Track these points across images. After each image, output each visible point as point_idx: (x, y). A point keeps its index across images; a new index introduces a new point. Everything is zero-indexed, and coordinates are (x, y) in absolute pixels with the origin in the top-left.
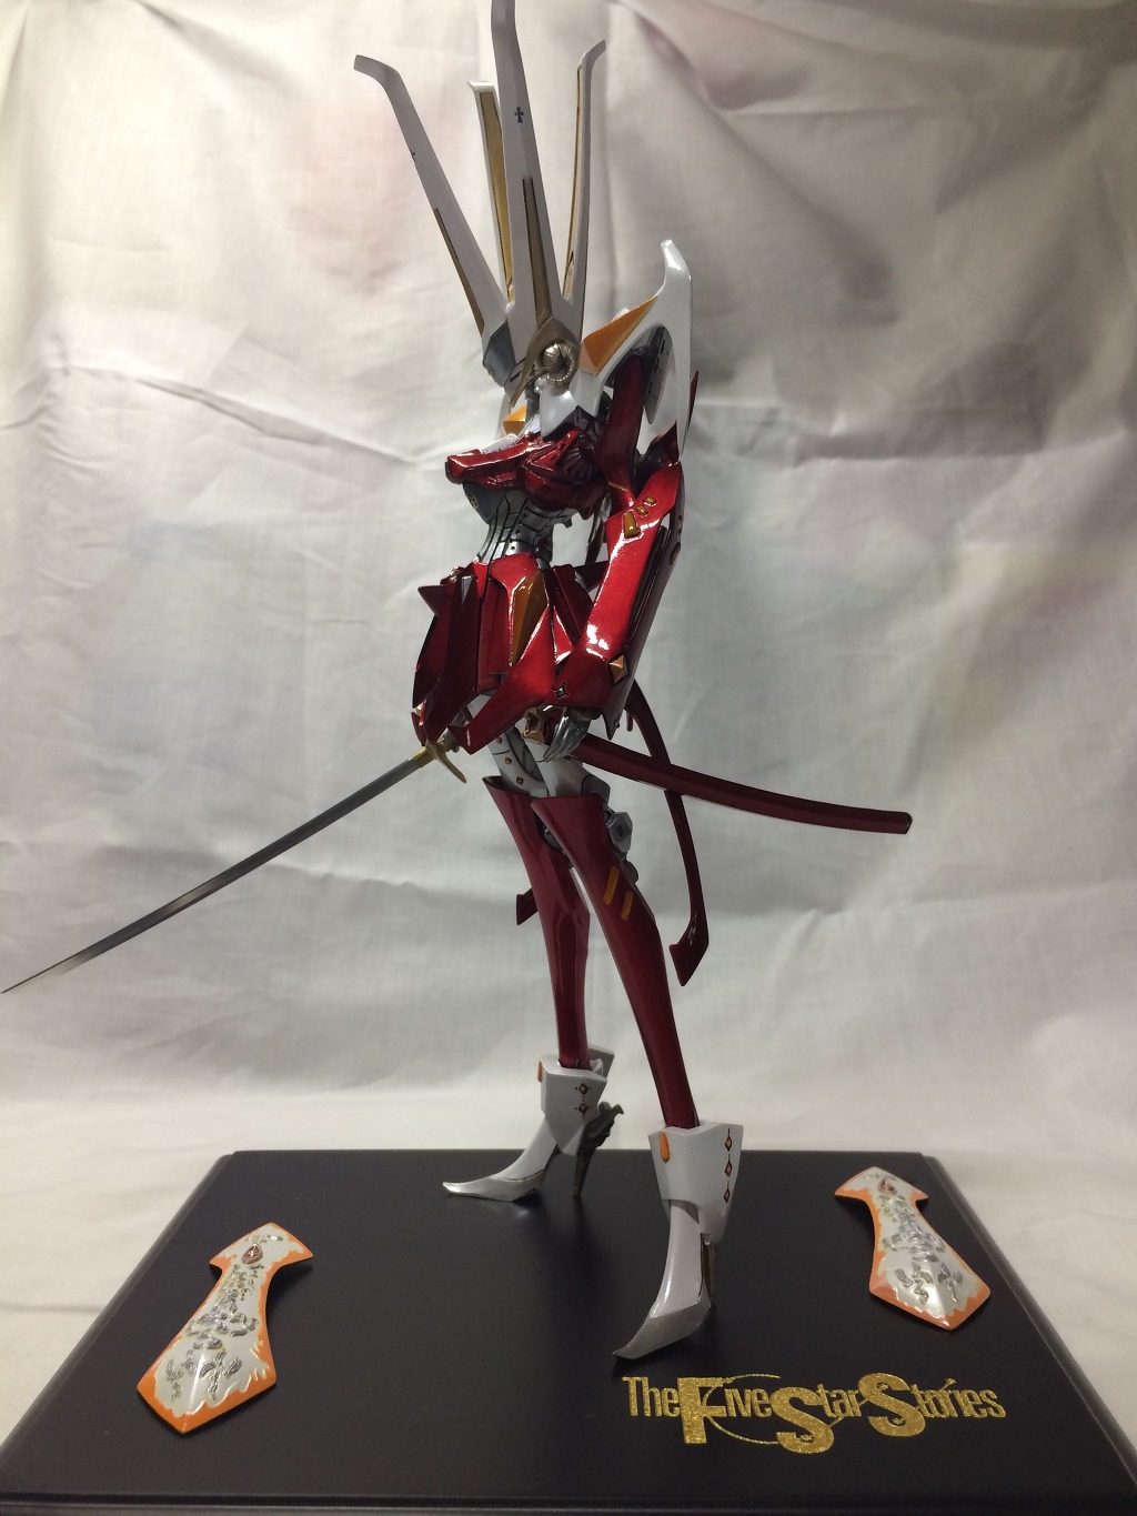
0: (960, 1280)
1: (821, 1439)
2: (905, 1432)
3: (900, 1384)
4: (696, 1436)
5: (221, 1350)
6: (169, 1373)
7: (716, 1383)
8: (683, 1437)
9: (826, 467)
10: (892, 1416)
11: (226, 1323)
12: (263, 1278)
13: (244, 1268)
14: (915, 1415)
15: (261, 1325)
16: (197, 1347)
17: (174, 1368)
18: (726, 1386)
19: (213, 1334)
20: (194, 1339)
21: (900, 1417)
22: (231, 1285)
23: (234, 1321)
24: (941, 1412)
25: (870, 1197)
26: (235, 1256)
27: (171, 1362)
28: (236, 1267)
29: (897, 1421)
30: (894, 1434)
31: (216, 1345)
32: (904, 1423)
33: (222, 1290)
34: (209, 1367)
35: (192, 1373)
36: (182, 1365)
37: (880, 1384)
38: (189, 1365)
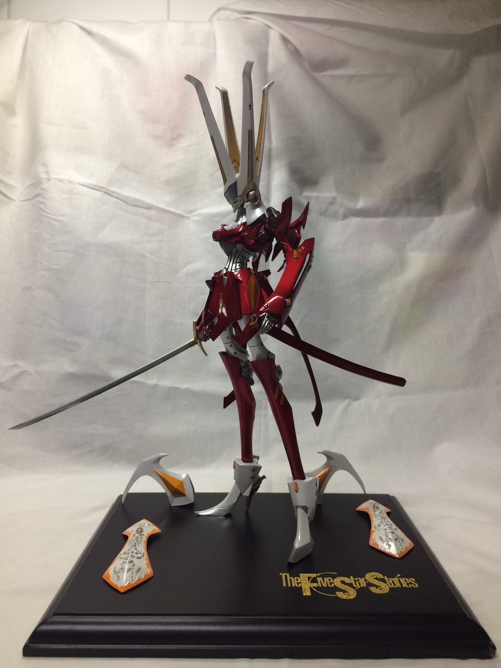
0: (403, 540)
1: (352, 594)
2: (382, 592)
3: (380, 576)
4: (307, 593)
5: (133, 564)
6: (115, 572)
7: (314, 575)
8: (302, 594)
9: (355, 221)
10: (377, 587)
11: (134, 554)
12: (145, 539)
13: (137, 535)
14: (386, 586)
15: (146, 555)
16: (124, 563)
17: (116, 570)
18: (317, 576)
19: (130, 558)
20: (122, 560)
21: (380, 587)
22: (134, 541)
23: (137, 553)
24: (395, 586)
25: (369, 511)
26: (133, 531)
27: (115, 568)
28: (134, 535)
29: (379, 588)
30: (378, 592)
31: (131, 562)
32: (381, 589)
33: (130, 543)
34: (129, 570)
35: (123, 572)
36: (120, 569)
37: (373, 576)
38: (122, 569)
